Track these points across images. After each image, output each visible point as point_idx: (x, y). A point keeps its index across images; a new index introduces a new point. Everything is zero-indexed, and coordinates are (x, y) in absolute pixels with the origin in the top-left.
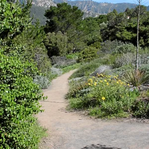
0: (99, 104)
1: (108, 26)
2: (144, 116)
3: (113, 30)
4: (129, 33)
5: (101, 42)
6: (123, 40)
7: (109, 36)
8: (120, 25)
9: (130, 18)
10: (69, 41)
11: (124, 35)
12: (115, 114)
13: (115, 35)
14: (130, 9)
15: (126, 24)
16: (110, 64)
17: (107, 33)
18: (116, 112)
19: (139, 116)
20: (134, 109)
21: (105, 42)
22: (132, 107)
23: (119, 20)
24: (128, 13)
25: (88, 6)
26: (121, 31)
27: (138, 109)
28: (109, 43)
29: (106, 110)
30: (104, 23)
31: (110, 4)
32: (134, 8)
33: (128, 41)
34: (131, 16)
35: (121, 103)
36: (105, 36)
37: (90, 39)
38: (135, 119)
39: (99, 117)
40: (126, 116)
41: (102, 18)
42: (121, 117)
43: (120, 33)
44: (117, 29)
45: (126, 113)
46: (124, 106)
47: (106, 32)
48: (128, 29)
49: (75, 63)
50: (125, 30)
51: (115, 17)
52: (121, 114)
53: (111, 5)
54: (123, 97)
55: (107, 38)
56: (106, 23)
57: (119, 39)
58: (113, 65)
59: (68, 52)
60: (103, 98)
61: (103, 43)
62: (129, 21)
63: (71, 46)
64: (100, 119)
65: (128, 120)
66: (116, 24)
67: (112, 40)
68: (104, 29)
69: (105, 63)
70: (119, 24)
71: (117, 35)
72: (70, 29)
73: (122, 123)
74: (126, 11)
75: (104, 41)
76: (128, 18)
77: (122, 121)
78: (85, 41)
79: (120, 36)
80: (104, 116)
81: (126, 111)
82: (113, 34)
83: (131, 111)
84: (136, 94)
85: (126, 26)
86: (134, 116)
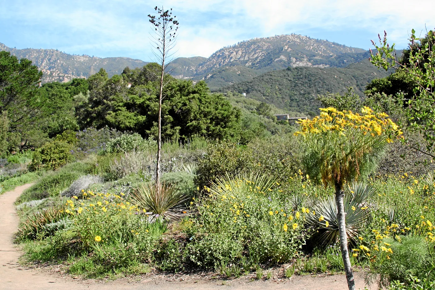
0: (88, 250)
1: (90, 100)
2: (181, 270)
3: (100, 107)
4: (131, 114)
5: (76, 130)
6: (120, 128)
7: (93, 119)
8: (113, 100)
9: (132, 86)
10: (13, 128)
11: (120, 118)
12: (123, 269)
13: (103, 118)
14: (132, 68)
15: (125, 98)
16: (100, 174)
17: (88, 114)
18: (125, 264)
19: (170, 271)
20: (160, 257)
21: (85, 130)
22: (155, 253)
23: (112, 89)
24: (128, 76)
25: (49, 60)
26: (115, 111)
27: (168, 257)
28: (92, 132)
29: (103, 262)
30: (81, 95)
31: (92, 59)
32: (141, 67)
33: (128, 129)
34: (135, 83)
35: (133, 245)
36: (85, 119)
37: (54, 124)
38: (163, 276)
39: (90, 276)
40: (144, 270)
41: (78, 84)
42: (135, 274)
43: (113, 114)
44: (108, 107)
45: (145, 265)
46: (140, 251)
47: (87, 111)
48: (129, 106)
49: (25, 172)
50: (124, 109)
51: (104, 83)
52: (134, 268)
53: (95, 60)
54: (137, 235)
55: (89, 124)
56: (85, 94)
57: (111, 125)
58: (106, 174)
59: (11, 151)
60: (98, 239)
61: (81, 133)
62: (131, 92)
63: (16, 137)
64: (93, 280)
65: (150, 279)
66: (106, 98)
67: (98, 128)
68: (82, 107)
69: (89, 171)
70: (111, 97)
71: (108, 117)
72: (14, 105)
73: (138, 285)
74: (124, 72)
75: (82, 129)
76: (130, 86)
77: (138, 281)
78: (44, 129)
79: (114, 120)
80: (101, 273)
81: (145, 261)
82: (100, 116)
83: (154, 261)
84: (161, 228)
85: (124, 100)
86: (160, 271)
